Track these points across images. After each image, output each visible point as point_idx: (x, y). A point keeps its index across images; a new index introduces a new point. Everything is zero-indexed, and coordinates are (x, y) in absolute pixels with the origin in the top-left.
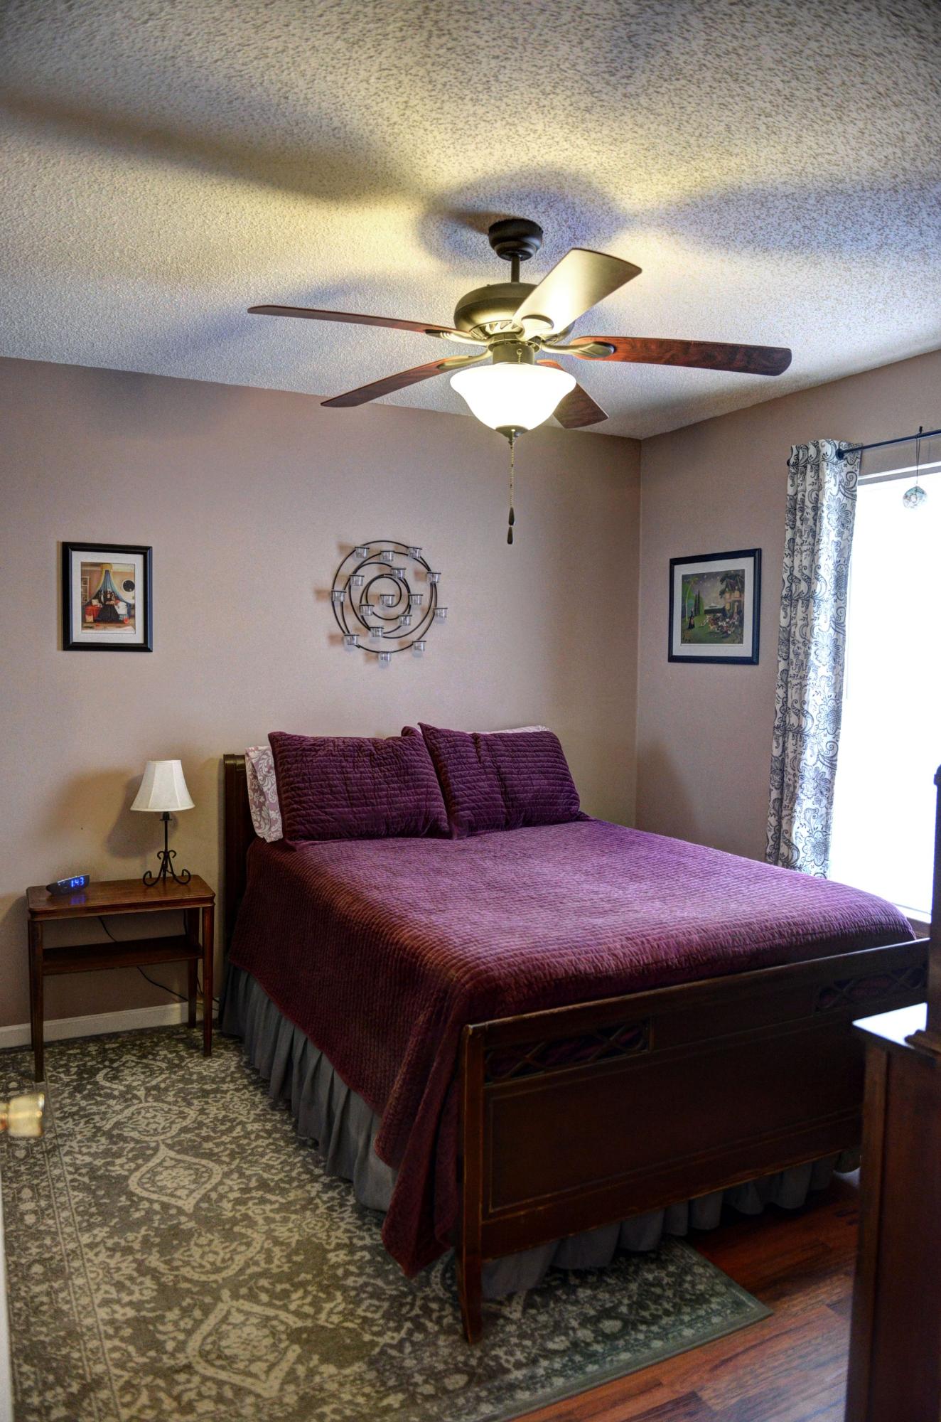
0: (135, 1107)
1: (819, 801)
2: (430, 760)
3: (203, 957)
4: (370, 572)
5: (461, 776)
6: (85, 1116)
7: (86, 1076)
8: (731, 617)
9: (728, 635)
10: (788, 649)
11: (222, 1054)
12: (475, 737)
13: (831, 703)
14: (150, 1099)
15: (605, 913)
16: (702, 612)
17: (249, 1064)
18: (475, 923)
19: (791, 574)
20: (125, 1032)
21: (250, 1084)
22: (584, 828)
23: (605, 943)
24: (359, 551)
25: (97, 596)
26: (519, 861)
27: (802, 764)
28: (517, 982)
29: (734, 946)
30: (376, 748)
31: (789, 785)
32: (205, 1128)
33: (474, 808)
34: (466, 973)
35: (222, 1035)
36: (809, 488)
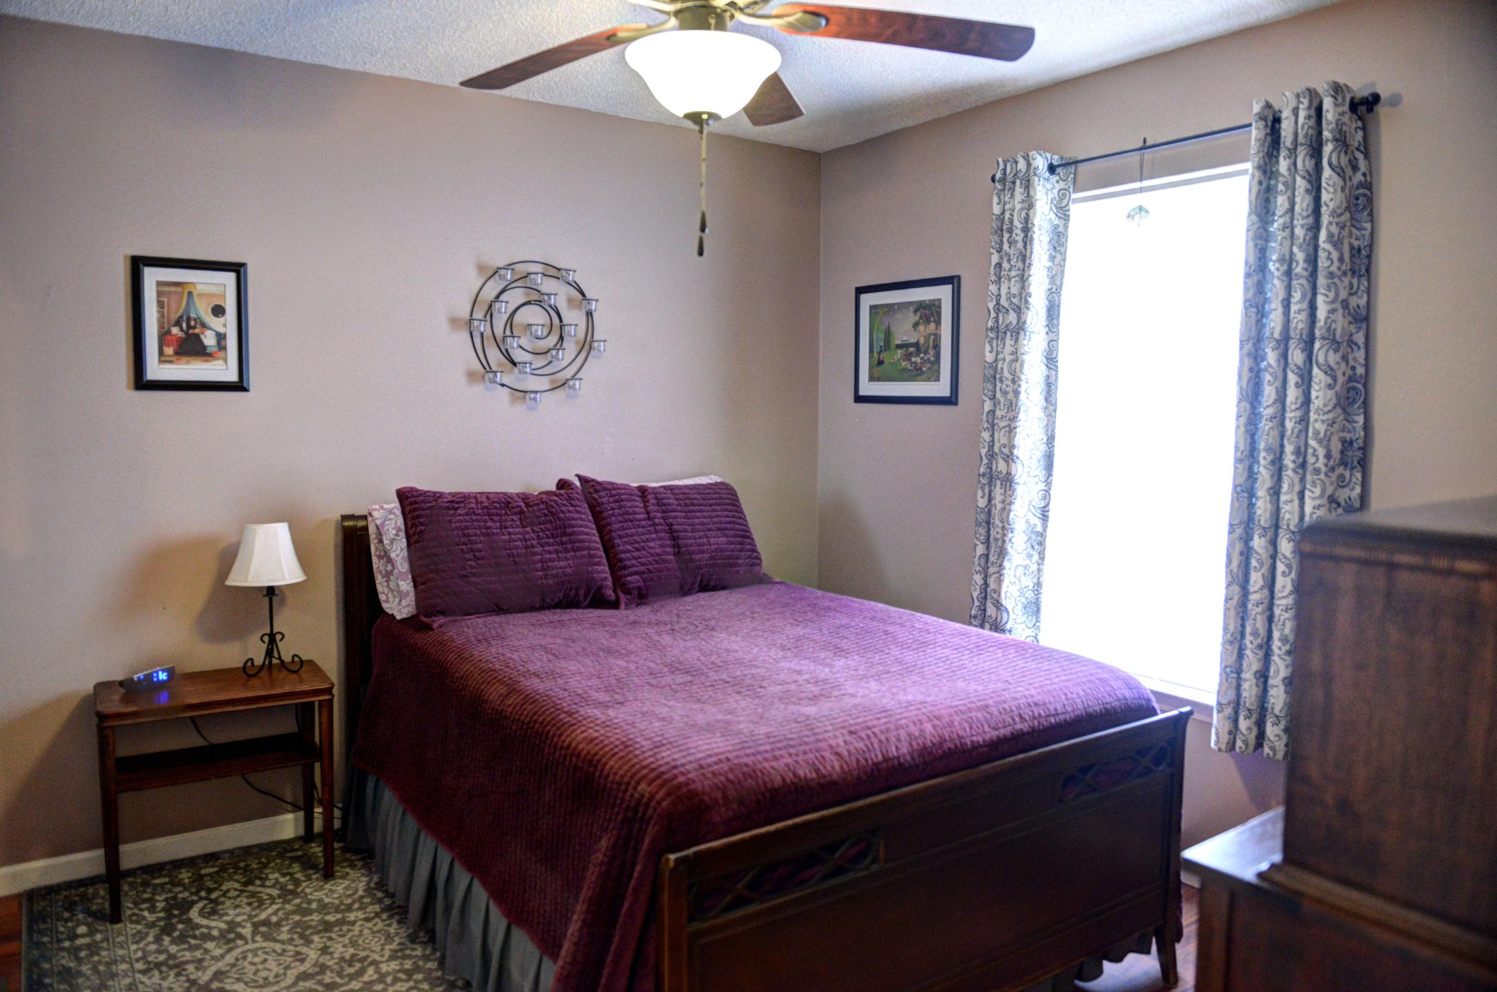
0: (239, 950)
1: (1030, 556)
2: (591, 518)
3: (320, 760)
4: (516, 297)
5: (628, 535)
6: (176, 966)
7: (176, 912)
8: (926, 353)
9: (923, 373)
10: (995, 387)
11: (347, 874)
12: (643, 491)
13: (1043, 448)
14: (258, 938)
15: (814, 699)
16: (893, 346)
17: (381, 885)
18: (663, 719)
19: (998, 303)
20: (225, 852)
21: (384, 910)
22: (772, 593)
23: (825, 740)
24: (502, 272)
25: (178, 323)
26: (702, 635)
27: (1012, 516)
28: (725, 796)
29: (972, 735)
30: (527, 504)
31: (996, 540)
32: (329, 973)
33: (643, 572)
34: (661, 786)
35: (345, 850)
36: (1018, 206)
